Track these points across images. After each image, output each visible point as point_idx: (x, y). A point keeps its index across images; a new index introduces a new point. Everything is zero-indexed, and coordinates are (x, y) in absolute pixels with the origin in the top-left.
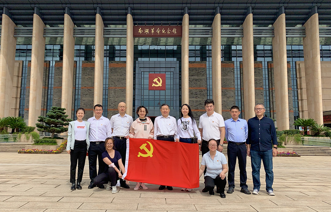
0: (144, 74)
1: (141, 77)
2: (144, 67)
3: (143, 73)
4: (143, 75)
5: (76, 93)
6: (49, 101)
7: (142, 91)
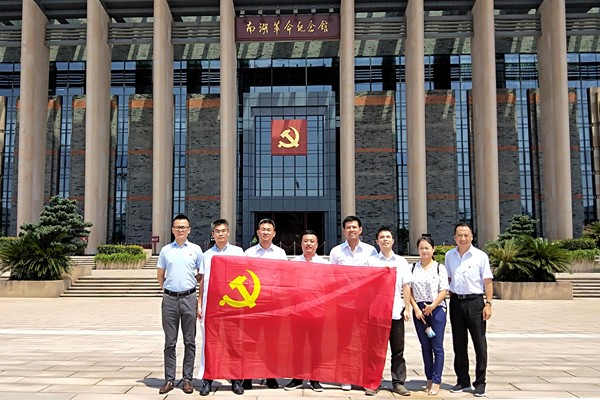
0: (260, 122)
1: (256, 128)
2: (260, 107)
3: (258, 119)
4: (258, 124)
5: (118, 164)
6: (61, 181)
7: (258, 157)
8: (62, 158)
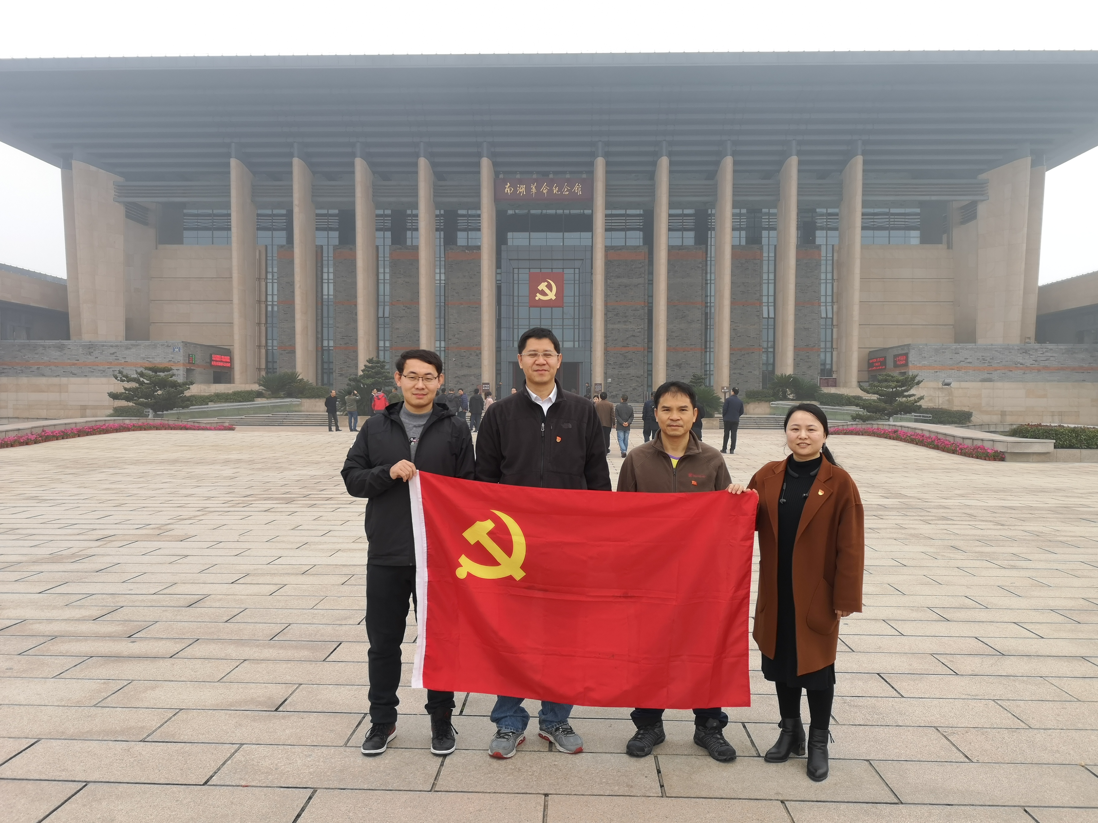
0: (518, 274)
1: (513, 280)
2: (518, 259)
3: (516, 271)
4: (516, 276)
5: (381, 314)
6: (325, 330)
7: (516, 308)
8: (325, 308)
